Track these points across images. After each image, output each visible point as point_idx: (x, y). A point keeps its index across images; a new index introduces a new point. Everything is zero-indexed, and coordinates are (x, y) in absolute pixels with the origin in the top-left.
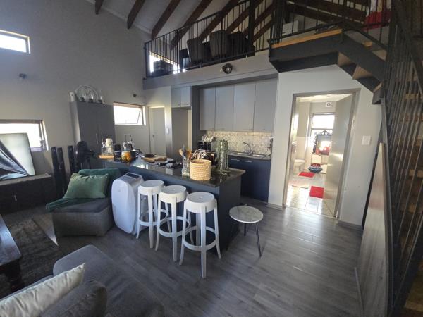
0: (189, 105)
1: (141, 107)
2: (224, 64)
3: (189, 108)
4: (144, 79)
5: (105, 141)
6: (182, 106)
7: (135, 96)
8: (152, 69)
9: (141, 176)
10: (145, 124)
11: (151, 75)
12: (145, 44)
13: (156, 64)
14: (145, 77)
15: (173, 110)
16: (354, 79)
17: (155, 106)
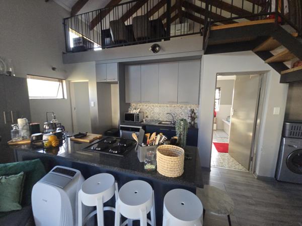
0: (116, 80)
1: (60, 80)
2: (152, 44)
3: (115, 83)
4: (64, 53)
5: (16, 122)
6: (108, 81)
7: (54, 69)
8: (72, 45)
9: (78, 172)
10: (66, 97)
11: (71, 49)
12: (65, 19)
13: (77, 41)
14: (65, 52)
15: (98, 84)
16: (266, 63)
17: (76, 79)
